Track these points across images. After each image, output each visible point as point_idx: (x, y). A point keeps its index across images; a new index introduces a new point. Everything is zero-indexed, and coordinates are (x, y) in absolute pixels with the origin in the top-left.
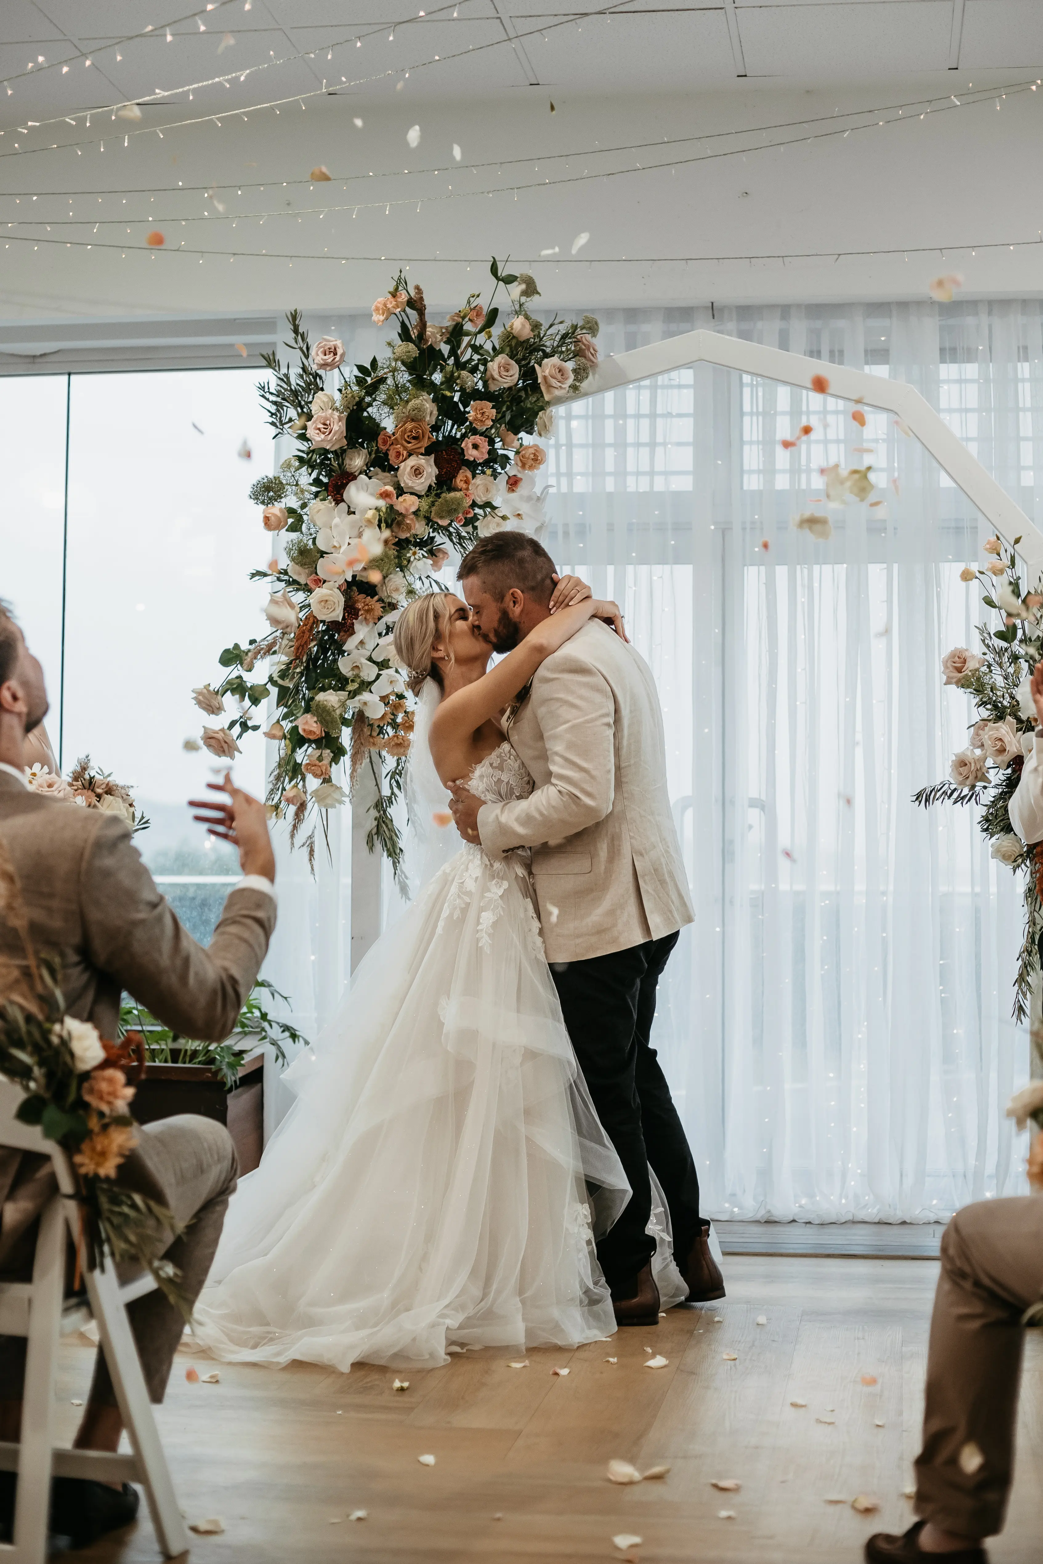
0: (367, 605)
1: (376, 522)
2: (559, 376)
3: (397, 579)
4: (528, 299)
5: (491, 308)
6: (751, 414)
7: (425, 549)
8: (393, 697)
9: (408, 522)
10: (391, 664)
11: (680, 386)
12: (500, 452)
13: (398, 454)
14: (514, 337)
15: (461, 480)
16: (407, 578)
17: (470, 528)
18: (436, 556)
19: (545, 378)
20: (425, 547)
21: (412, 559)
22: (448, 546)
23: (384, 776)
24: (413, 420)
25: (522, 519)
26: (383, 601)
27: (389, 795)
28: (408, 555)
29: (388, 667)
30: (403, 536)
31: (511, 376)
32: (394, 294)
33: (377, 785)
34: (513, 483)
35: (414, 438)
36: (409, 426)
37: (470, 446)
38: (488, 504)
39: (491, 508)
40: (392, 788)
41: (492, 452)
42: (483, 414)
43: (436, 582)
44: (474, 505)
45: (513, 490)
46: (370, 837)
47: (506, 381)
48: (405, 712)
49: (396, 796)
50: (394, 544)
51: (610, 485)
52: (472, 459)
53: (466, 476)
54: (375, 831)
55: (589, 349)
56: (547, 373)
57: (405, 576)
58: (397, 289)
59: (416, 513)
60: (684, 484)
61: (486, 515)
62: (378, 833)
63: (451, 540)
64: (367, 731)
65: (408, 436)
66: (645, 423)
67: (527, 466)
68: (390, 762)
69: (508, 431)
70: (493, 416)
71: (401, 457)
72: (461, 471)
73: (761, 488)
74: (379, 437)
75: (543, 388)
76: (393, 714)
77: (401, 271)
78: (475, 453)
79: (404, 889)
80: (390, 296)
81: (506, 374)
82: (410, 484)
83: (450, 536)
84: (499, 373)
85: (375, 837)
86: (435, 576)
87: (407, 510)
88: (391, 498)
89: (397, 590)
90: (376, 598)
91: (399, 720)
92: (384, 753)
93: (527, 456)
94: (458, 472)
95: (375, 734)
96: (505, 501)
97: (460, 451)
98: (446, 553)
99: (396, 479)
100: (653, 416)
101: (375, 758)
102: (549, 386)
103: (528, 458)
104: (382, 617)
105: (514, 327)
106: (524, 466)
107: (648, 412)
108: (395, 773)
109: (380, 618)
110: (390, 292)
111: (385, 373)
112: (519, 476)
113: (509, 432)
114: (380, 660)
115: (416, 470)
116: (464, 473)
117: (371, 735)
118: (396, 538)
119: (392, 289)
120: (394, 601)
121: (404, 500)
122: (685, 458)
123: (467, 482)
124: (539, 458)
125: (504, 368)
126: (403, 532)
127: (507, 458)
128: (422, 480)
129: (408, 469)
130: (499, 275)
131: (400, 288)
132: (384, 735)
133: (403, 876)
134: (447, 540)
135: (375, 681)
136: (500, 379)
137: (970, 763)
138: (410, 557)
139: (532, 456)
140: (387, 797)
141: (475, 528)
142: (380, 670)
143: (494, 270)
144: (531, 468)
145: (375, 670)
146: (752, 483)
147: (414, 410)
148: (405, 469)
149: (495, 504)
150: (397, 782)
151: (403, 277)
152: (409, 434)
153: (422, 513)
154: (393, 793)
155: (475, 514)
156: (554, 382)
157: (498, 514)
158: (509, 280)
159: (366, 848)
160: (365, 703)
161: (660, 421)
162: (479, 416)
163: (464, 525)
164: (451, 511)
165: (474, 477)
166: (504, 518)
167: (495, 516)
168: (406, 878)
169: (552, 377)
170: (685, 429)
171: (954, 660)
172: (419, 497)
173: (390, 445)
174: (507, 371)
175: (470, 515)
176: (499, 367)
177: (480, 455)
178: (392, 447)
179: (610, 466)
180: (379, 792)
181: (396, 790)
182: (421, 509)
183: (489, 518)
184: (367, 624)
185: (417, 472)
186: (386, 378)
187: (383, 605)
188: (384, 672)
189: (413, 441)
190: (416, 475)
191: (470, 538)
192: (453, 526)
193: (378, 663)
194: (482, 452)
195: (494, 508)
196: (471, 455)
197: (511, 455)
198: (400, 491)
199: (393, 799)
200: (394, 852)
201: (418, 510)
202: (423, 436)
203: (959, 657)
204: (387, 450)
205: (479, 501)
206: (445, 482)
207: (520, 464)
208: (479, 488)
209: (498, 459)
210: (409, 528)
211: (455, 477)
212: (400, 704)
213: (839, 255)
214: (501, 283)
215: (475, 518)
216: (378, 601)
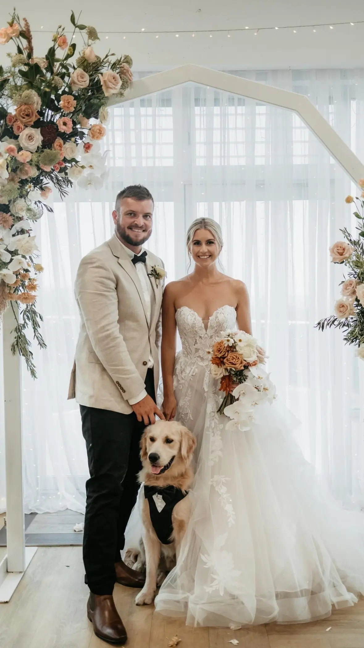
0: (4, 218)
1: (6, 167)
2: (113, 81)
3: (21, 203)
4: (93, 42)
5: (72, 43)
6: (200, 129)
7: (38, 187)
8: (22, 272)
9: (26, 169)
10: (19, 252)
11: (166, 116)
12: (79, 130)
13: (19, 128)
14: (86, 60)
15: (57, 145)
16: (27, 202)
17: (63, 174)
18: (44, 190)
19: (105, 81)
20: (38, 185)
21: (29, 190)
22: (51, 185)
23: (20, 313)
24: (25, 104)
25: (93, 169)
26: (14, 216)
27: (23, 323)
28: (26, 188)
29: (18, 254)
30: (24, 178)
31: (85, 82)
32: (11, 25)
33: (16, 318)
34: (87, 147)
35: (27, 115)
36: (23, 107)
37: (62, 123)
38: (73, 160)
39: (75, 162)
40: (24, 319)
41: (75, 129)
42: (69, 103)
43: (44, 205)
44: (65, 160)
45: (87, 152)
46: (13, 346)
47: (81, 84)
48: (29, 279)
49: (27, 324)
50: (19, 182)
51: (134, 163)
52: (63, 131)
53: (60, 143)
54: (16, 343)
55: (128, 72)
56: (106, 79)
57: (25, 201)
58: (13, 22)
59: (30, 163)
60: (170, 163)
61: (72, 166)
62: (17, 344)
63: (53, 181)
64: (7, 291)
65: (23, 114)
66: (150, 134)
67: (95, 137)
68: (23, 306)
69: (83, 116)
70: (74, 104)
71: (20, 129)
72: (57, 140)
73: (205, 165)
74: (7, 117)
75: (103, 88)
76: (22, 281)
77: (15, 9)
78: (64, 127)
79: (33, 373)
80: (8, 25)
81: (82, 80)
82: (26, 145)
83: (52, 178)
84: (78, 79)
85: (16, 346)
86: (44, 202)
87: (24, 160)
88: (14, 153)
89: (22, 209)
90: (9, 214)
91: (26, 284)
92: (19, 302)
93: (95, 130)
94: (55, 140)
95: (12, 292)
96: (83, 158)
97: (56, 127)
98: (50, 189)
99: (17, 143)
100: (154, 130)
101: (14, 303)
102: (108, 87)
103: (96, 132)
104: (13, 225)
105: (86, 53)
106: (93, 137)
107: (151, 128)
108: (25, 311)
109: (13, 226)
110: (8, 23)
111: (9, 77)
112: (91, 143)
113: (85, 118)
114: (13, 250)
115: (29, 136)
116: (59, 141)
117: (9, 293)
118: (20, 178)
119: (10, 21)
120: (21, 216)
121: (23, 154)
122: (169, 151)
123: (60, 146)
124: (102, 132)
125: (81, 77)
126: (23, 175)
127: (83, 133)
128: (33, 143)
129: (25, 135)
130: (76, 23)
131: (15, 22)
132: (18, 291)
133: (32, 366)
134: (51, 182)
135: (10, 262)
136: (79, 83)
137: (347, 306)
138: (27, 189)
139: (98, 131)
140: (22, 324)
141: (66, 174)
142: (12, 256)
143: (73, 19)
144: (98, 138)
145: (9, 256)
146: (200, 162)
147: (26, 97)
148: (23, 135)
149: (78, 160)
150: (28, 316)
151: (16, 13)
152: (24, 112)
153: (34, 163)
154: (25, 322)
155: (66, 166)
156: (110, 85)
157: (80, 165)
158: (82, 27)
159: (11, 353)
160: (5, 275)
161: (157, 132)
162: (66, 104)
163: (59, 172)
164: (51, 160)
165: (64, 143)
166: (83, 167)
167: (77, 166)
168: (34, 366)
169: (110, 82)
170: (169, 137)
171: (338, 248)
172: (31, 153)
173: (14, 122)
174: (83, 78)
175: (63, 166)
176: (78, 76)
177: (68, 129)
178: (15, 124)
179: (133, 154)
180: (17, 322)
181: (27, 321)
182: (33, 160)
183: (74, 167)
184: (5, 229)
185: (30, 138)
186: (9, 79)
187: (13, 218)
188: (15, 258)
189: (26, 117)
190: (30, 140)
191: (64, 181)
192: (54, 173)
193: (12, 252)
194: (69, 127)
195: (77, 162)
196: (62, 129)
197: (86, 131)
198: (20, 149)
199: (26, 325)
200: (27, 354)
201: (31, 160)
202: (32, 115)
203: (340, 247)
204: (12, 125)
205: (68, 158)
206: (47, 144)
207: (91, 136)
208: (68, 149)
209: (79, 133)
210: (27, 173)
211: (53, 142)
212: (26, 275)
213: (259, 29)
214: (77, 29)
215: (66, 168)
216: (11, 215)
